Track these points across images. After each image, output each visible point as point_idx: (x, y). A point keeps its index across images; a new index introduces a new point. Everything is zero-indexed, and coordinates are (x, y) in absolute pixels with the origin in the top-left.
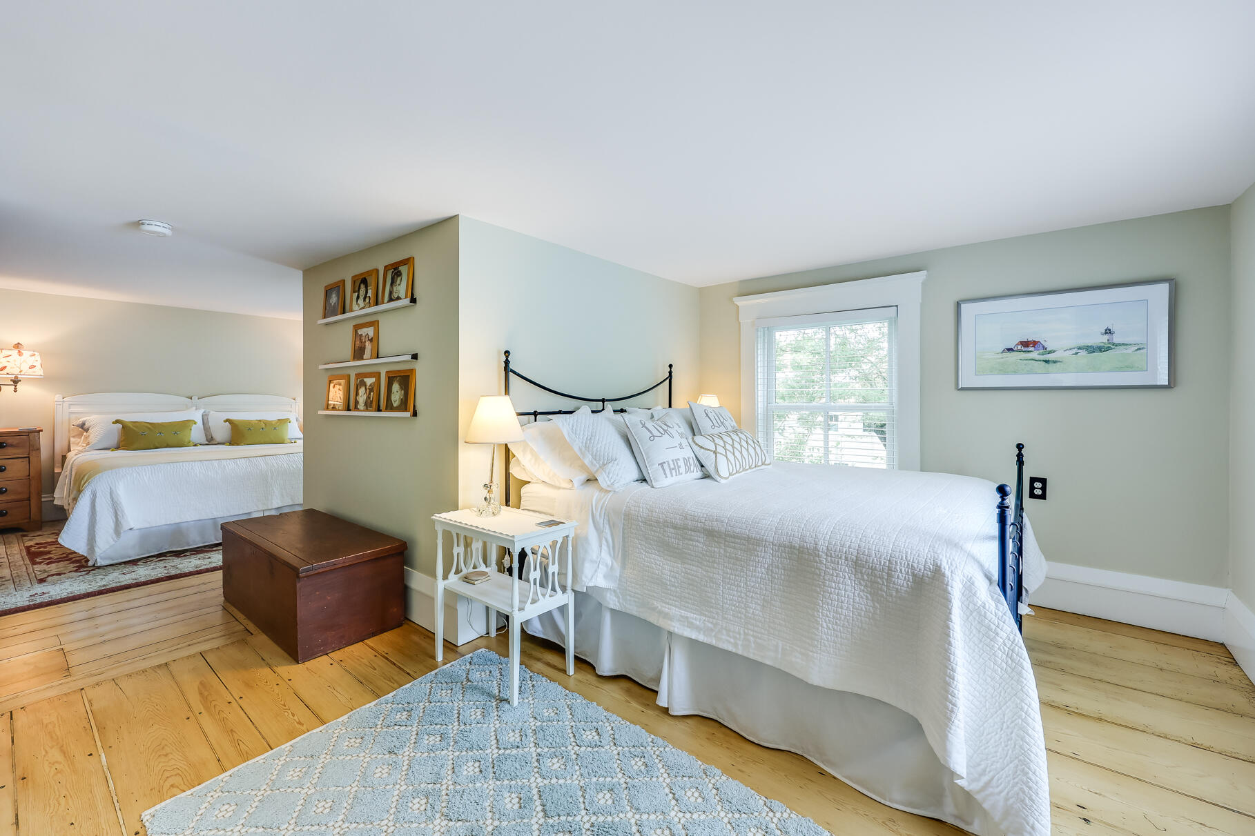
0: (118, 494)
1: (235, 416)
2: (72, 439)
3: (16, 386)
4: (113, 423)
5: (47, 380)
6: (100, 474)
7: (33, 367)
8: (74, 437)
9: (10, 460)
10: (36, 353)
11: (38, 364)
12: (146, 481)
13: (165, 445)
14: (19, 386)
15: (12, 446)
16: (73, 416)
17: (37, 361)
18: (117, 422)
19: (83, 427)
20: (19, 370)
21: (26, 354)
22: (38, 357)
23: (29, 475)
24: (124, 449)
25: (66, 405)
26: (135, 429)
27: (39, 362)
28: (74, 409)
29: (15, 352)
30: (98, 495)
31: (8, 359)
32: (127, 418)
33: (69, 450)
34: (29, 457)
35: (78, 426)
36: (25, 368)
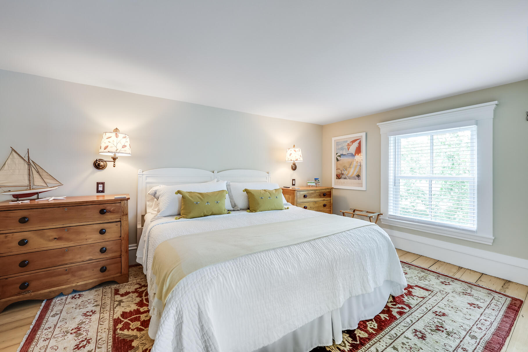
0: (208, 318)
1: (251, 187)
2: (148, 203)
3: (114, 162)
4: (176, 193)
5: (134, 158)
6: (184, 279)
7: (124, 146)
8: (148, 201)
9: (109, 224)
10: (126, 136)
11: (127, 144)
12: (234, 288)
13: (210, 213)
14: (117, 161)
15: (110, 212)
16: (148, 185)
17: (127, 141)
18: (179, 192)
19: (155, 196)
20: (116, 149)
21: (121, 136)
22: (128, 140)
23: (121, 237)
24: (184, 217)
25: (144, 176)
26: (191, 198)
27: (129, 143)
28: (149, 180)
29: (113, 135)
30: (184, 319)
31: (109, 140)
32: (186, 188)
33: (146, 213)
34: (121, 221)
35: (152, 195)
36: (120, 147)
